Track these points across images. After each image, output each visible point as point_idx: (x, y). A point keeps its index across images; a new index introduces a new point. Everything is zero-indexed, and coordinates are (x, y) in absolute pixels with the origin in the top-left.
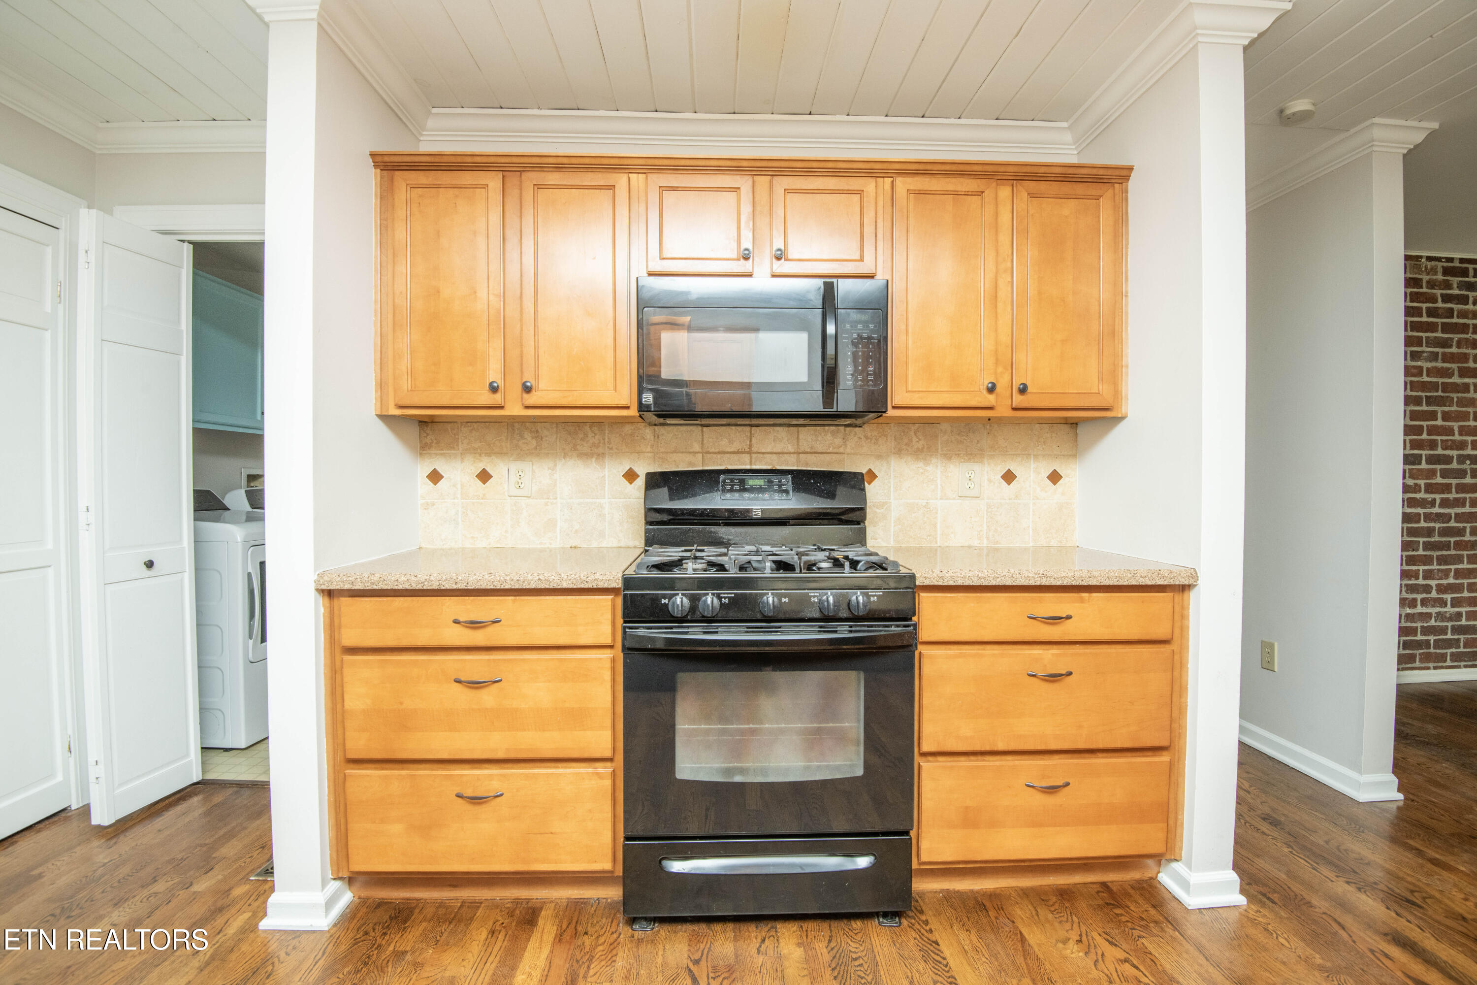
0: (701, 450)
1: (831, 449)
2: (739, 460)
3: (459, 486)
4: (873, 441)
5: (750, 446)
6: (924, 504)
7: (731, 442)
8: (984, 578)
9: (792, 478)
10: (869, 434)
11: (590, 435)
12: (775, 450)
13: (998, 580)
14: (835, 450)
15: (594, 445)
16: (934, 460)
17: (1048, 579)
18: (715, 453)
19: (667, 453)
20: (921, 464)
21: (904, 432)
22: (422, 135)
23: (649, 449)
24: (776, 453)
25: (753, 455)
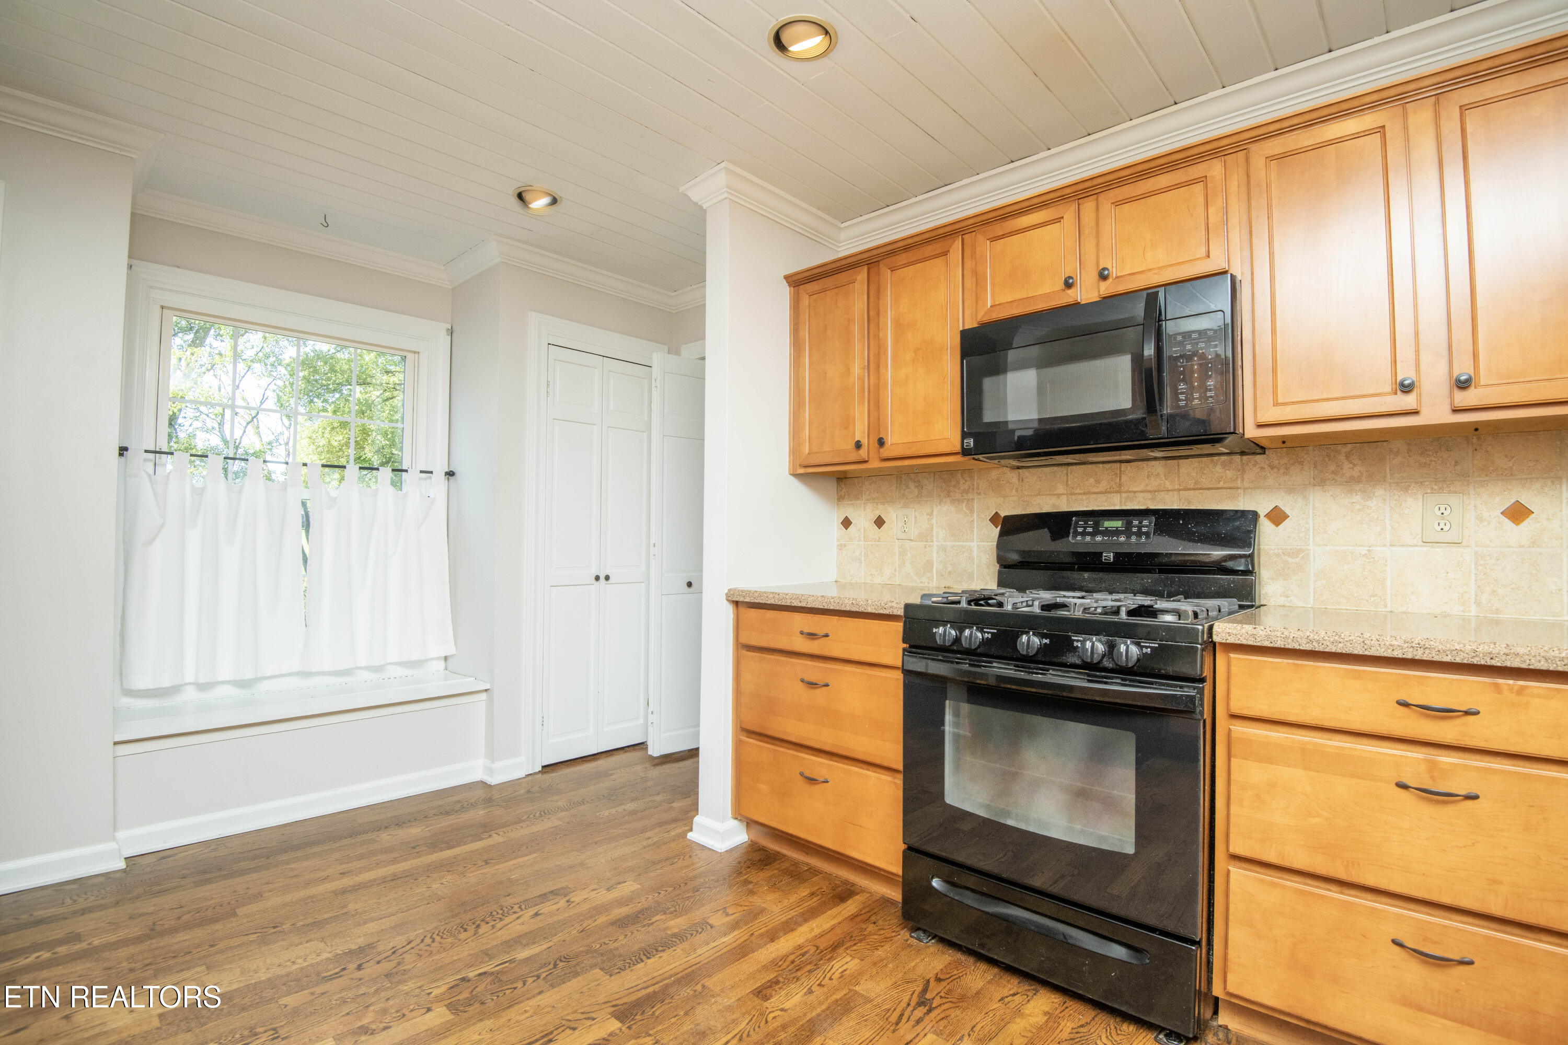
0: (1065, 492)
1: (1222, 483)
2: (1106, 501)
3: (862, 531)
4: (1281, 471)
5: (1120, 485)
6: (1363, 552)
7: (1098, 481)
8: (1318, 642)
9: (1156, 518)
10: (1276, 463)
11: (962, 481)
12: (1149, 488)
13: (1340, 645)
14: (1227, 485)
15: (966, 492)
16: (1379, 492)
17: (1427, 651)
18: (1080, 494)
19: (1031, 496)
20: (1357, 498)
21: (1329, 456)
22: (839, 247)
23: (1014, 492)
24: (1150, 492)
25: (1124, 495)
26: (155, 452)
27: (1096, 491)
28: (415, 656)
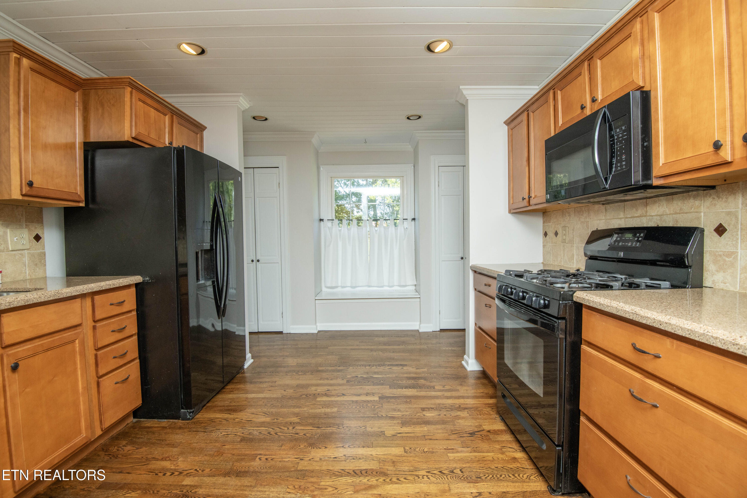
0: (623, 216)
2: (640, 221)
3: (551, 238)
4: (724, 200)
5: (646, 212)
7: (637, 210)
10: (721, 194)
12: (659, 213)
14: (695, 210)
15: (586, 218)
18: (630, 218)
19: (610, 219)
24: (659, 215)
25: (648, 218)
26: (332, 220)
27: (637, 216)
28: (403, 284)
